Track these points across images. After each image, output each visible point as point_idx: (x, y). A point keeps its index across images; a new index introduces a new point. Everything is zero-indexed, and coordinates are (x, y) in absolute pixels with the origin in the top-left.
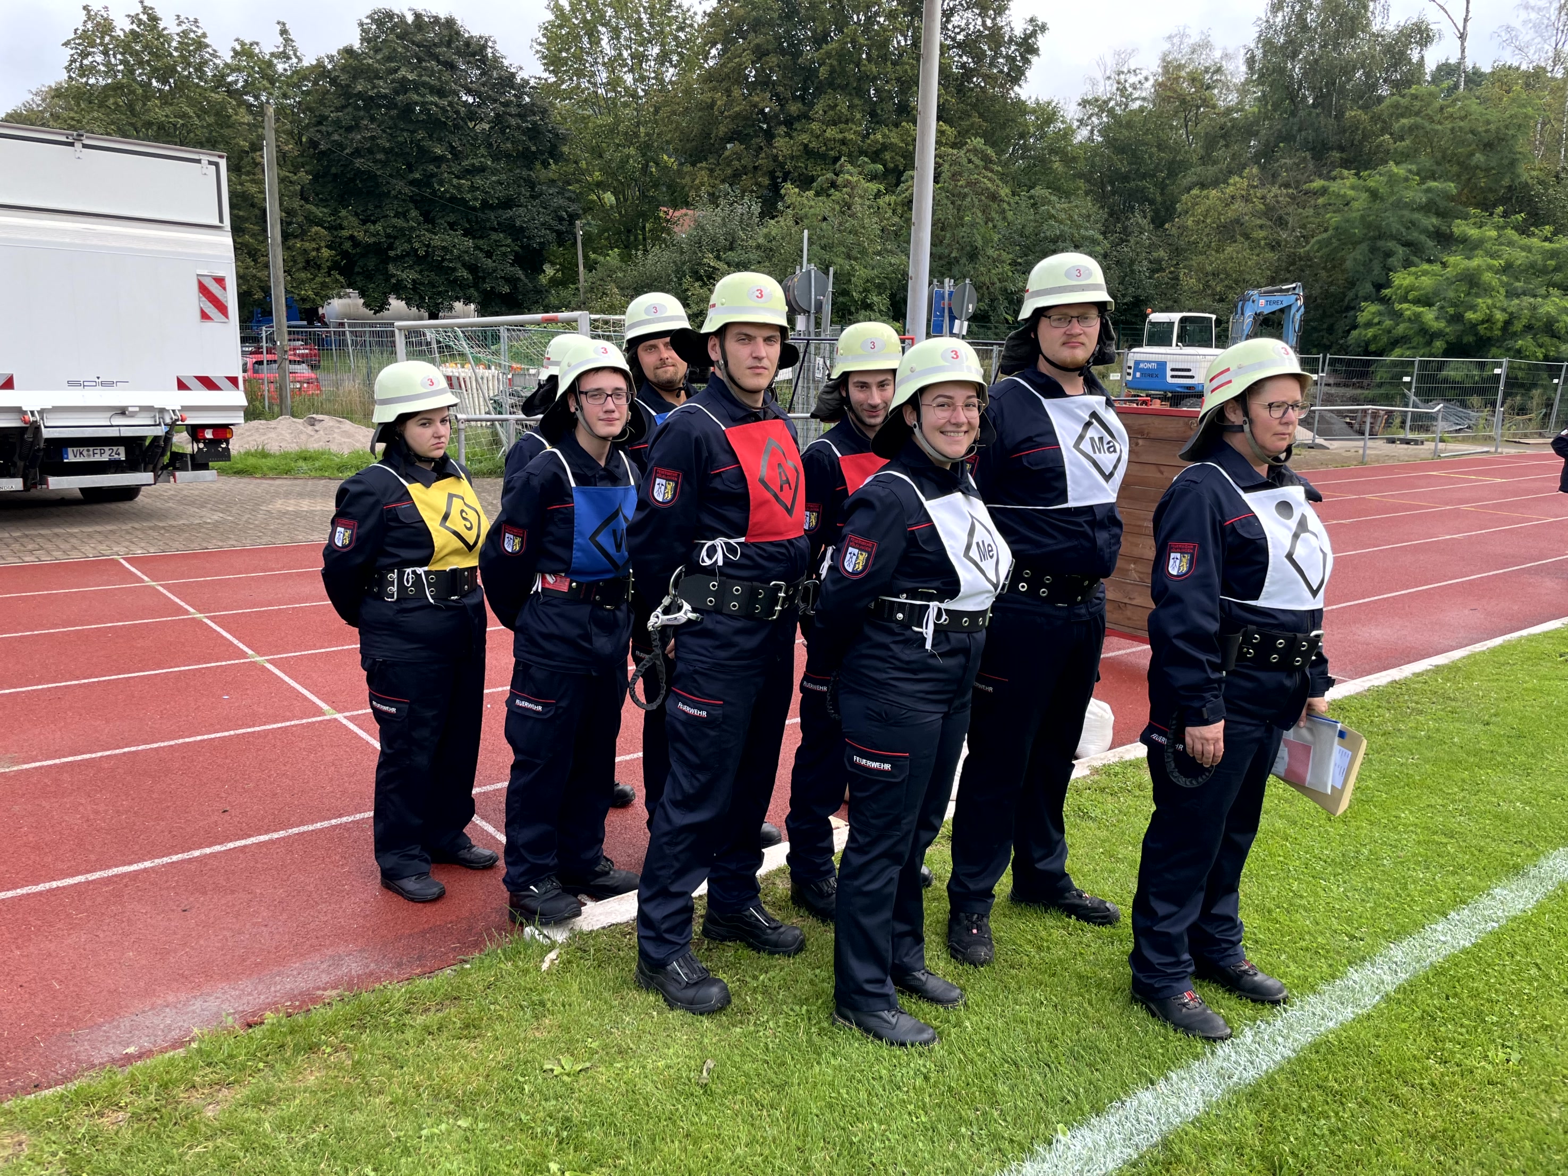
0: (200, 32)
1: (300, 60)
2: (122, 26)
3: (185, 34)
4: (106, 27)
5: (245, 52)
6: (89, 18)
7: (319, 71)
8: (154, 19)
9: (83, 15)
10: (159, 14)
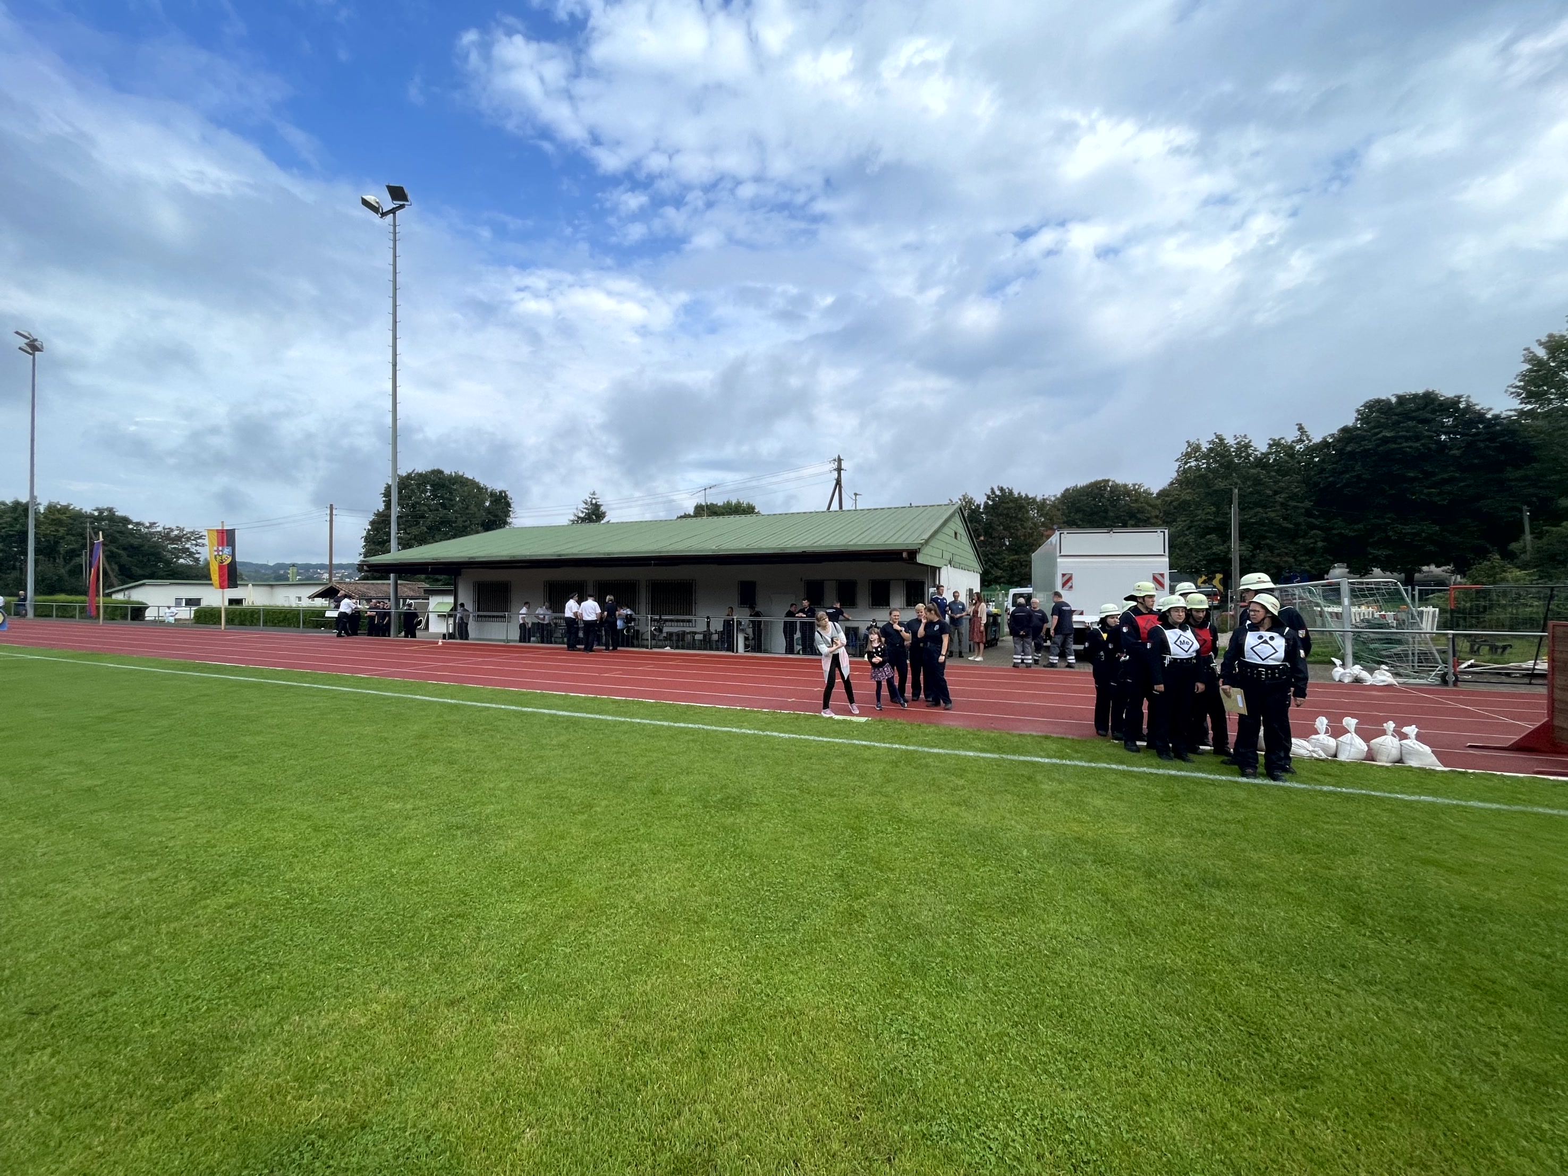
0: (1247, 441)
1: (1310, 441)
2: (1205, 447)
3: (1238, 443)
4: (1197, 448)
5: (1276, 444)
6: (1189, 446)
7: (1325, 444)
8: (1221, 440)
9: (1186, 445)
10: (1224, 437)
